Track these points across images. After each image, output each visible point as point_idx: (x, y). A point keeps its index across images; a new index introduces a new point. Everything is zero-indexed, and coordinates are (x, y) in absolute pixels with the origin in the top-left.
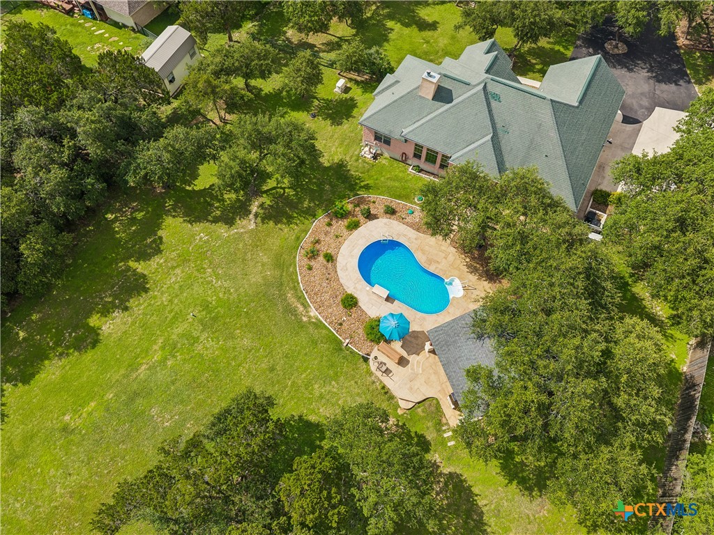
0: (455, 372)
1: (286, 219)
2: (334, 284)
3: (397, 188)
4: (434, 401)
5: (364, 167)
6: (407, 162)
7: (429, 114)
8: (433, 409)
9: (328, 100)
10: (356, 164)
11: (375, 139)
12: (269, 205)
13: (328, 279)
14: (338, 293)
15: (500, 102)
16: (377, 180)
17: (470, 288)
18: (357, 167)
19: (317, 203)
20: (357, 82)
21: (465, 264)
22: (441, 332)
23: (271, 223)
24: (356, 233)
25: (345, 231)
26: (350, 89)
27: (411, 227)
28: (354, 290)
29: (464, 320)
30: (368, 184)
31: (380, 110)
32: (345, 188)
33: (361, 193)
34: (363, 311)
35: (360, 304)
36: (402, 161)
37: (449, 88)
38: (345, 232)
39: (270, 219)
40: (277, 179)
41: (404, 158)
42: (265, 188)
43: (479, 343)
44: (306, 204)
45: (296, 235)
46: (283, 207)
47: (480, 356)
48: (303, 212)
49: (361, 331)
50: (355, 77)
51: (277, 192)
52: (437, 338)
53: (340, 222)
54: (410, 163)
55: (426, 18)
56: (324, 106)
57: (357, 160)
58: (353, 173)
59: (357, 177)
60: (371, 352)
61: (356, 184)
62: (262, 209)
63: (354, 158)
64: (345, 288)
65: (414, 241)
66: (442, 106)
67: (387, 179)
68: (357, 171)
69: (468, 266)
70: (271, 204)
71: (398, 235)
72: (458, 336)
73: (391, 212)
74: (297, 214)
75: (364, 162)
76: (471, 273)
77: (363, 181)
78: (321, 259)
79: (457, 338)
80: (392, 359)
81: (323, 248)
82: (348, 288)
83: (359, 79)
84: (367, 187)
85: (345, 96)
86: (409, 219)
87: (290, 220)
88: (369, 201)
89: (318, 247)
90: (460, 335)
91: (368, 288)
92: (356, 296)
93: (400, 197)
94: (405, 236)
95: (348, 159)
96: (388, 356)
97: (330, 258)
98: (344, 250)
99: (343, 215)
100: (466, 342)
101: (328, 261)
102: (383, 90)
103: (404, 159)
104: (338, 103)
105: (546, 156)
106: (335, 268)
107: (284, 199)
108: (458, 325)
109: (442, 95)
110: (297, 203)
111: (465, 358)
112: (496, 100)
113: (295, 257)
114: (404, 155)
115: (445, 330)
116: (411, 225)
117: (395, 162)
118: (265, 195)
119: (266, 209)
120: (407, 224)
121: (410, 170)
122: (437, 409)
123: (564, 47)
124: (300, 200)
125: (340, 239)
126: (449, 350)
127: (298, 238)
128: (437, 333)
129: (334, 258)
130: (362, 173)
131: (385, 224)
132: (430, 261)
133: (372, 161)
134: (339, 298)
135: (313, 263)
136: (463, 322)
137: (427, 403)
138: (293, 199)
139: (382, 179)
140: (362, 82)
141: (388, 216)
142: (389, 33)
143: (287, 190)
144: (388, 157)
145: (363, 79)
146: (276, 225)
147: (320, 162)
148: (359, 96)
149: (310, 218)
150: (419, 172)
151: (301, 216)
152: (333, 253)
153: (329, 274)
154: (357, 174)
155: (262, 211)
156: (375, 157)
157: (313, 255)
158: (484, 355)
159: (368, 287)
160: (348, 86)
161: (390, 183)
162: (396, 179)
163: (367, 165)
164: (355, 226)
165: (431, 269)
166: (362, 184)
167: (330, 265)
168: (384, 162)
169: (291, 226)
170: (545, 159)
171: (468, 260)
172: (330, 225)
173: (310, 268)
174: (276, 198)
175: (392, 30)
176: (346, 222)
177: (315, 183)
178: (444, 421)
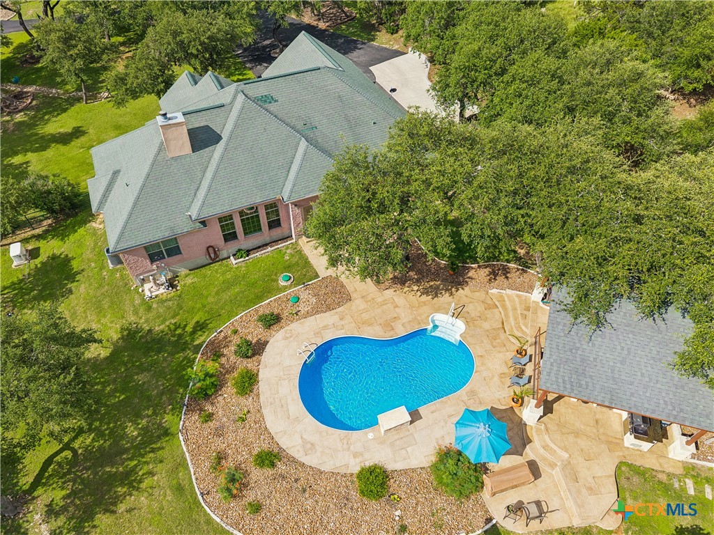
0: (632, 394)
1: (122, 485)
2: (322, 485)
3: (242, 292)
4: (623, 469)
5: (169, 308)
6: (221, 257)
7: (205, 172)
8: (636, 479)
9: (13, 284)
10: (151, 315)
11: (152, 261)
12: (64, 498)
13: (304, 491)
14: (343, 490)
15: (276, 101)
16: (204, 306)
17: (459, 310)
18: (159, 317)
19: (150, 412)
20: (38, 237)
21: (419, 293)
22: (555, 368)
23: (103, 520)
24: (263, 386)
25: (242, 400)
26: (38, 249)
27: (317, 312)
28: (358, 460)
29: (558, 324)
30: (198, 322)
31: (131, 214)
32: (172, 354)
33: (202, 339)
34: (405, 472)
35: (390, 467)
36: (214, 261)
37: (202, 125)
38: (247, 402)
39: (91, 517)
40: (51, 434)
41: (212, 256)
42: (25, 481)
43: (607, 330)
44: (132, 431)
45: (171, 487)
46: (96, 474)
47: (629, 342)
48: (144, 444)
49: (440, 502)
50: (30, 233)
51: (59, 464)
52: (560, 381)
53: (220, 398)
54: (225, 256)
55: (62, 130)
56: (16, 294)
57: (149, 308)
58: (161, 327)
59: (172, 327)
60: (487, 511)
61: (180, 336)
62: (57, 515)
63: (141, 311)
64: (343, 471)
65: (343, 323)
66: (213, 151)
67: (217, 293)
68: (165, 320)
69: (426, 292)
70: (64, 492)
71: (317, 334)
72: (577, 349)
73: (272, 321)
74: (131, 459)
75: (162, 302)
76: (436, 296)
77: (186, 326)
78: (257, 474)
79: (580, 352)
80: (523, 484)
81: (240, 456)
82: (347, 466)
83: (38, 231)
84: (201, 327)
85: (38, 261)
86: (303, 308)
87: (130, 480)
88: (226, 337)
89: (229, 464)
90: (578, 345)
91: (371, 436)
92: (368, 464)
93: (260, 298)
94: (325, 327)
95: (133, 318)
96: (513, 488)
97: (269, 458)
98: (274, 423)
99: (212, 387)
100: (594, 345)
101: (273, 465)
102: (105, 197)
103: (214, 256)
104: (34, 276)
105: (374, 123)
106: (293, 461)
107: (86, 459)
108: (559, 337)
109: (202, 138)
110: (116, 443)
111: (618, 365)
112: (270, 102)
113: (209, 521)
114: (211, 250)
115: (555, 361)
116: (316, 311)
117: (203, 270)
118: (40, 491)
119: (64, 509)
120: (308, 314)
121: (234, 262)
122: (639, 474)
123: (239, 75)
124: (117, 436)
125: (251, 418)
126: (591, 377)
127: (179, 489)
128: (552, 375)
129: (276, 451)
130: (173, 317)
131: (286, 338)
132: (388, 325)
133: (172, 293)
134: (355, 495)
135: (250, 496)
136: (560, 327)
137: (623, 482)
138: (100, 447)
139: (211, 299)
140: (46, 232)
141: (275, 327)
142: (26, 168)
143: (76, 445)
144: (188, 272)
145: (44, 228)
146: (114, 512)
147: (89, 360)
148: (60, 247)
149: (163, 442)
150: (248, 256)
151: (143, 456)
152: (265, 447)
153: (296, 480)
154: (167, 323)
155: (61, 520)
156: (171, 284)
157: (236, 483)
158: (630, 336)
159: (370, 434)
160: (30, 248)
161: (226, 296)
162: (228, 285)
163: (170, 303)
164: (249, 383)
165: (401, 332)
166: (189, 329)
167: (281, 467)
168: (189, 281)
169: (143, 486)
170: (376, 126)
171: (415, 288)
172: (210, 417)
173: (256, 508)
174: (69, 472)
175: (28, 162)
176: (229, 391)
177: (115, 390)
178: (663, 477)
